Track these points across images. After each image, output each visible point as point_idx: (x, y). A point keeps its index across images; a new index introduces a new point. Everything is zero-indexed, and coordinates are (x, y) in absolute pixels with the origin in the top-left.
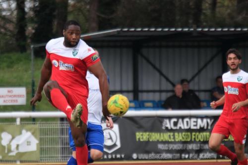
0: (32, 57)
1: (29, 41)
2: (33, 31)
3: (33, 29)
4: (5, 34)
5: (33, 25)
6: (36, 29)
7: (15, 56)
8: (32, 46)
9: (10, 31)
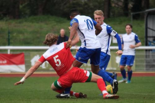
0: (132, 19)
1: (130, 11)
2: (132, 6)
3: (132, 5)
4: (118, 8)
5: (132, 3)
6: (133, 5)
7: (122, 18)
8: (132, 14)
9: (120, 6)
